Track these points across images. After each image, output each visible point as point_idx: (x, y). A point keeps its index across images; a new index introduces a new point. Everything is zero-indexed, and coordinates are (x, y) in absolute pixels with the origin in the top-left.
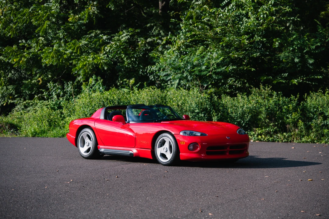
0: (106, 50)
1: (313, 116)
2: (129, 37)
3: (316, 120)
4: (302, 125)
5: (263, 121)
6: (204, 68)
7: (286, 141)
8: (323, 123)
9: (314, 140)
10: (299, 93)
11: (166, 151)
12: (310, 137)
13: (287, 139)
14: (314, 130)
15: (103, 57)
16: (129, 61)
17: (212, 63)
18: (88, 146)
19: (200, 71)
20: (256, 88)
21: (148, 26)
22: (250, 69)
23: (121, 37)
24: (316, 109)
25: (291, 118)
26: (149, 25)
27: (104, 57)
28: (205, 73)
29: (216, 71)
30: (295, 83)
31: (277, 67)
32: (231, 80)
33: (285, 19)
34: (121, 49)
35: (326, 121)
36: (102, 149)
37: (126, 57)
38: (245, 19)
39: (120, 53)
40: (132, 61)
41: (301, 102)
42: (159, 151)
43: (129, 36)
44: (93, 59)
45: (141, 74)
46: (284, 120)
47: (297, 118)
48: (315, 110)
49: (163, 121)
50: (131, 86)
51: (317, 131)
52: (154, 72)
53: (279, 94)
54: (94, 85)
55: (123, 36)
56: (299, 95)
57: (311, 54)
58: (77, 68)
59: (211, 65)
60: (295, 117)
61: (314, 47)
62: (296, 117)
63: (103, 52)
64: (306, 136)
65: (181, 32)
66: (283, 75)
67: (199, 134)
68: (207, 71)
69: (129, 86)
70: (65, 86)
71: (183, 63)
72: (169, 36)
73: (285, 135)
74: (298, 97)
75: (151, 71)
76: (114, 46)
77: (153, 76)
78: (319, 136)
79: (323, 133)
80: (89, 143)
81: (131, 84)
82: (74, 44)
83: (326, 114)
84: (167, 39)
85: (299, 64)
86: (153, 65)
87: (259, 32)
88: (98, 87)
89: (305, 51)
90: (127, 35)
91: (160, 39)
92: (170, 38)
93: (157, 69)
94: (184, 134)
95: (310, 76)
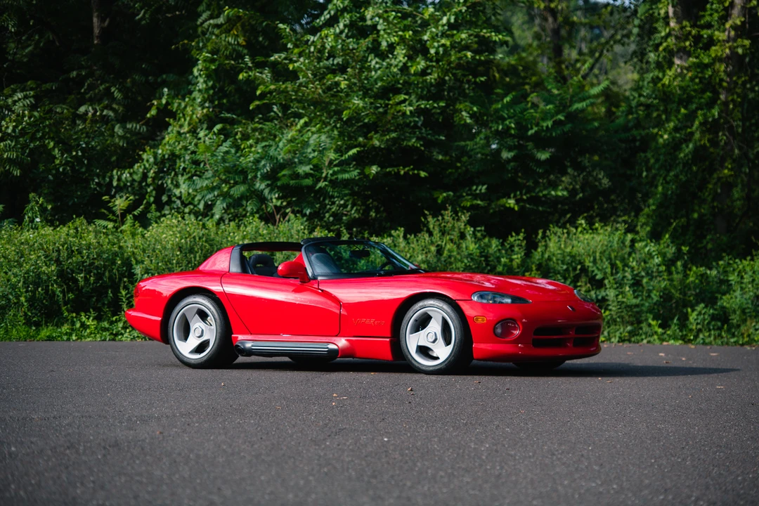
2: (34, 102)
6: (305, 169)
10: (523, 230)
11: (434, 342)
16: (66, 157)
17: (329, 160)
18: (199, 337)
20: (434, 217)
21: (71, 76)
22: (416, 172)
23: (9, 101)
24: (567, 264)
26: (74, 74)
27: (6, 146)
28: (308, 182)
29: (337, 179)
30: (512, 205)
31: (454, 171)
33: (482, 58)
34: (45, 126)
35: (593, 293)
37: (58, 147)
38: (373, 57)
39: (42, 138)
43: (32, 100)
45: (96, 188)
48: (565, 267)
52: (129, 184)
53: (478, 231)
55: (16, 98)
56: (524, 233)
57: (542, 141)
59: (326, 164)
61: (550, 123)
65: (197, 88)
66: (476, 189)
67: (508, 301)
68: (312, 177)
69: (114, 213)
71: (251, 159)
72: (166, 97)
74: (522, 238)
75: (122, 182)
76: (26, 119)
80: (203, 331)
81: (121, 209)
83: (599, 277)
84: (160, 104)
85: (512, 164)
86: (125, 168)
87: (422, 88)
88: (29, 217)
89: (530, 132)
90: (26, 97)
91: (108, 107)
92: (168, 103)
93: (137, 177)
94: (480, 301)
95: (538, 192)
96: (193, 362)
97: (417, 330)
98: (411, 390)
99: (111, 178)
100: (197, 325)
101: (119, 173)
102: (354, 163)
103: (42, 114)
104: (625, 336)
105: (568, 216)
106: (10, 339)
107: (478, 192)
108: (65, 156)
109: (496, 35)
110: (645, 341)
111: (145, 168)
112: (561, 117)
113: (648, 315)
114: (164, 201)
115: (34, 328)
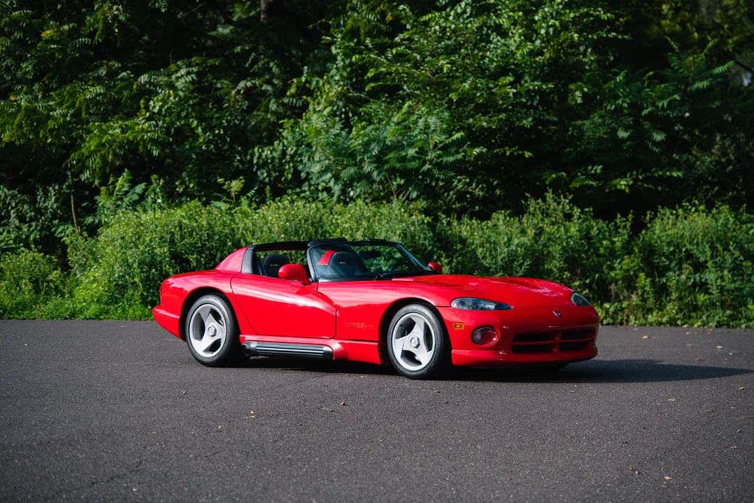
0: (151, 108)
1: (667, 263)
2: (195, 78)
3: (674, 272)
4: (647, 284)
5: (557, 275)
6: (411, 152)
7: (611, 321)
8: (692, 280)
9: (676, 320)
10: (632, 211)
11: (417, 347)
12: (665, 312)
13: (612, 318)
14: (674, 296)
15: (147, 124)
16: (209, 136)
17: (434, 143)
18: (213, 336)
19: (403, 159)
20: (535, 200)
21: (236, 52)
22: (520, 152)
23: (173, 77)
24: (674, 246)
25: (621, 269)
26: (238, 49)
27: (150, 126)
28: (414, 164)
29: (442, 161)
30: (623, 187)
31: (572, 149)
32: (460, 181)
33: (595, 37)
34: (189, 106)
35: (698, 275)
36: (252, 342)
37: (201, 125)
38: (495, 36)
39: (186, 117)
40: (215, 135)
41: (641, 231)
42: (398, 346)
43: (194, 76)
44: (123, 132)
45: (238, 166)
46: (604, 273)
47: (635, 269)
48: (672, 249)
49: (397, 277)
50: (236, 195)
51: (680, 298)
52: (269, 161)
53: (587, 212)
54: (127, 192)
55: (179, 74)
56: (633, 214)
58: (83, 150)
59: (431, 147)
60: (628, 265)
61: (665, 103)
62: (632, 265)
63: (144, 113)
64: (657, 310)
65: (335, 66)
66: (592, 169)
67: (492, 306)
68: (419, 160)
69: (229, 195)
70: (39, 197)
71: (360, 142)
72: (305, 75)
73: (609, 308)
74: (630, 220)
75: (263, 159)
76: (171, 98)
77: (267, 172)
78: (686, 311)
79: (694, 303)
80: (215, 330)
81: (235, 191)
82: (73, 95)
83: (702, 259)
84: (299, 82)
85: (628, 143)
86: (266, 145)
87: (536, 69)
88: (152, 198)
89: (645, 112)
90: (188, 73)
91: (269, 82)
92: (307, 81)
93: (276, 155)
94: (460, 307)
95: (654, 172)
96: (206, 360)
97: (403, 335)
98: (344, 404)
99: (252, 155)
100: (211, 324)
101: (260, 150)
102: (469, 143)
103: (187, 93)
104: (723, 321)
105: (716, 189)
106: (126, 318)
107: (593, 172)
108: (208, 134)
109: (605, 13)
110: (743, 326)
111: (284, 145)
112: (677, 97)
113: (749, 299)
114: (302, 178)
115: (149, 307)
